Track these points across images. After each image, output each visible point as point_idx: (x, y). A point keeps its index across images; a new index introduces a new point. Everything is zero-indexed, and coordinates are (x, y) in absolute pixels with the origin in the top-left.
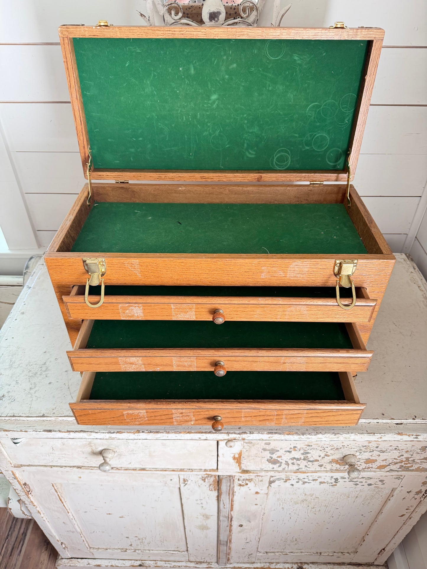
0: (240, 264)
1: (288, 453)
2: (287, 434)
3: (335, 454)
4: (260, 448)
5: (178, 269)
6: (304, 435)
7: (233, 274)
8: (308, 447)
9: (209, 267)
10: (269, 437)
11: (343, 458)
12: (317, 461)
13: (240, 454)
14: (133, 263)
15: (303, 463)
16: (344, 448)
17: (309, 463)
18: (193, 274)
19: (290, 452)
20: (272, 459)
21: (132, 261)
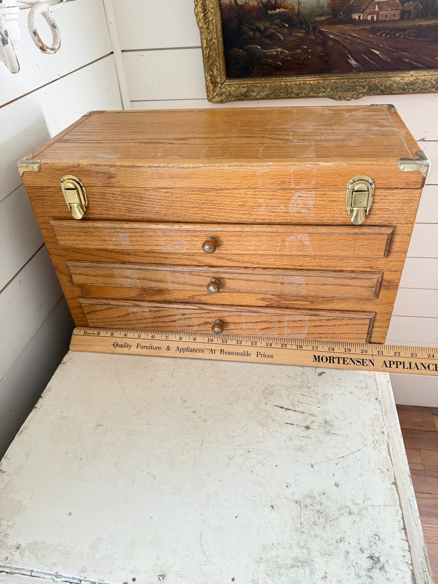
0: (234, 195)
5: (165, 201)
7: (225, 208)
9: (198, 198)
18: (181, 208)
21: (113, 191)
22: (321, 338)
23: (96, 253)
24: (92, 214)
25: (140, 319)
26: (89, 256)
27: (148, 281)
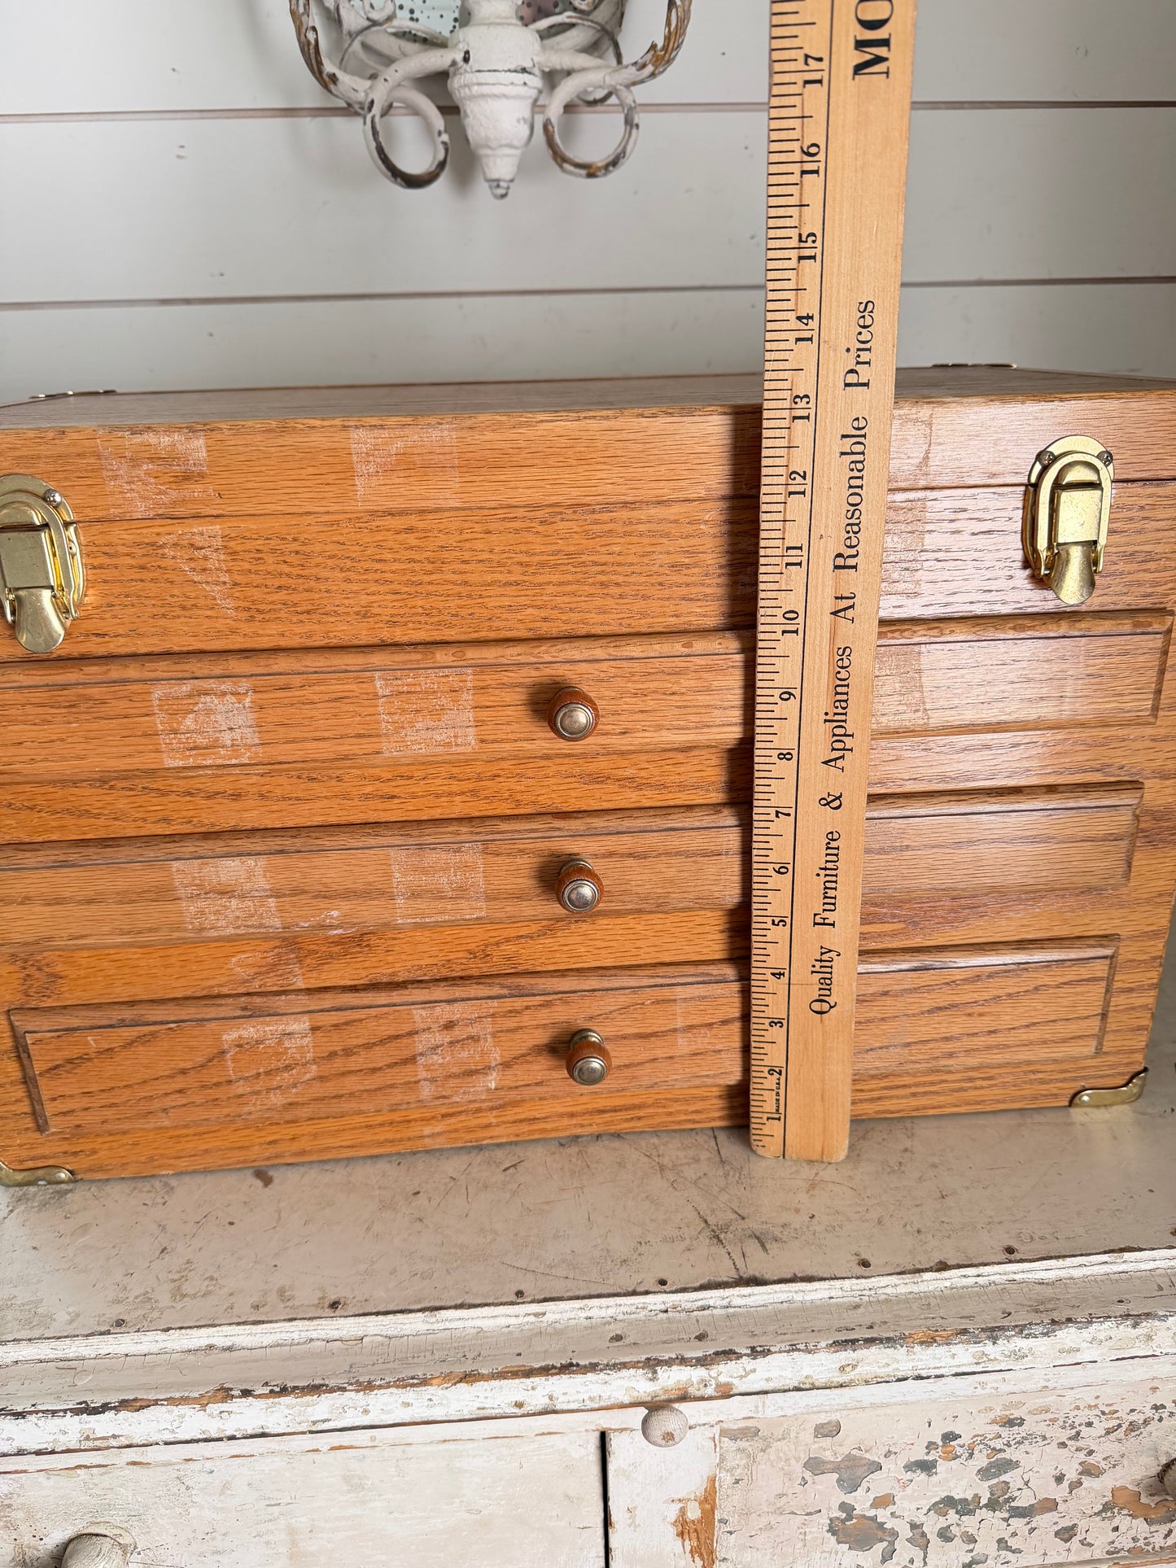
0: (653, 527)
1: (920, 1477)
2: (922, 1343)
3: (1125, 1462)
4: (797, 1459)
5: (395, 566)
6: (1000, 1342)
7: (621, 579)
8: (1005, 1432)
9: (524, 548)
10: (842, 1369)
11: (1161, 1476)
12: (1050, 1505)
13: (706, 1499)
14: (199, 541)
15: (990, 1526)
16: (1160, 1420)
17: (1017, 1523)
18: (458, 589)
19: (927, 1467)
20: (850, 1517)
21: (193, 534)
22: (951, 1055)
23: (99, 804)
24: (97, 635)
25: (268, 1073)
26: (69, 821)
27: (316, 897)
